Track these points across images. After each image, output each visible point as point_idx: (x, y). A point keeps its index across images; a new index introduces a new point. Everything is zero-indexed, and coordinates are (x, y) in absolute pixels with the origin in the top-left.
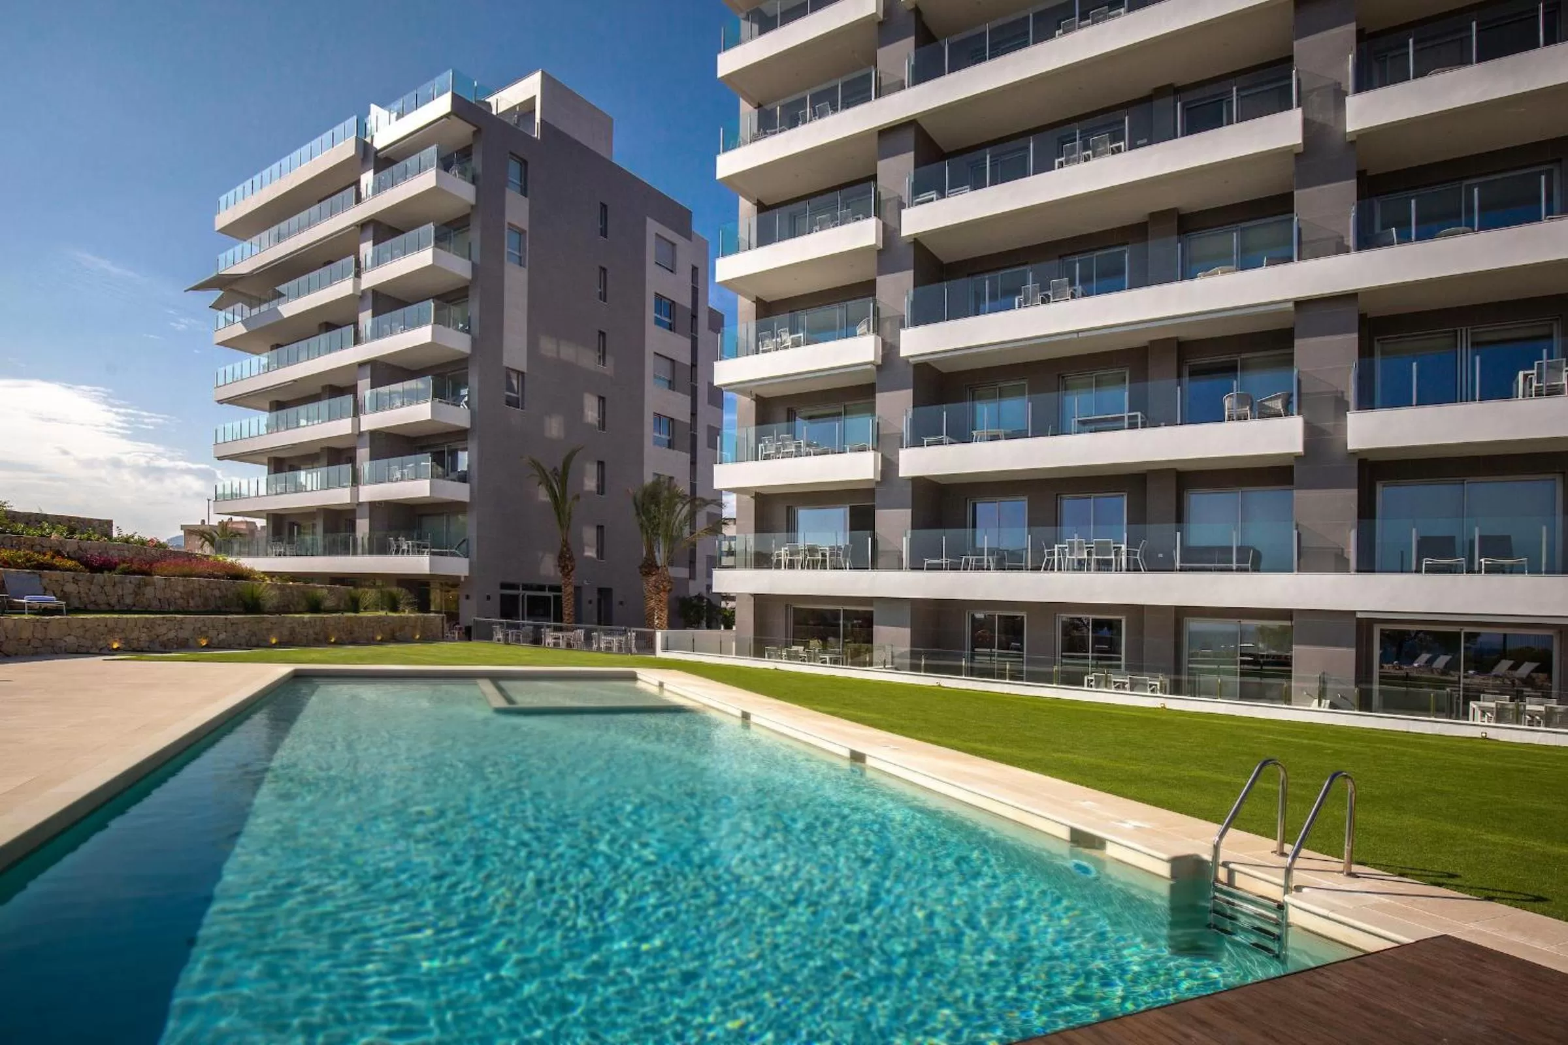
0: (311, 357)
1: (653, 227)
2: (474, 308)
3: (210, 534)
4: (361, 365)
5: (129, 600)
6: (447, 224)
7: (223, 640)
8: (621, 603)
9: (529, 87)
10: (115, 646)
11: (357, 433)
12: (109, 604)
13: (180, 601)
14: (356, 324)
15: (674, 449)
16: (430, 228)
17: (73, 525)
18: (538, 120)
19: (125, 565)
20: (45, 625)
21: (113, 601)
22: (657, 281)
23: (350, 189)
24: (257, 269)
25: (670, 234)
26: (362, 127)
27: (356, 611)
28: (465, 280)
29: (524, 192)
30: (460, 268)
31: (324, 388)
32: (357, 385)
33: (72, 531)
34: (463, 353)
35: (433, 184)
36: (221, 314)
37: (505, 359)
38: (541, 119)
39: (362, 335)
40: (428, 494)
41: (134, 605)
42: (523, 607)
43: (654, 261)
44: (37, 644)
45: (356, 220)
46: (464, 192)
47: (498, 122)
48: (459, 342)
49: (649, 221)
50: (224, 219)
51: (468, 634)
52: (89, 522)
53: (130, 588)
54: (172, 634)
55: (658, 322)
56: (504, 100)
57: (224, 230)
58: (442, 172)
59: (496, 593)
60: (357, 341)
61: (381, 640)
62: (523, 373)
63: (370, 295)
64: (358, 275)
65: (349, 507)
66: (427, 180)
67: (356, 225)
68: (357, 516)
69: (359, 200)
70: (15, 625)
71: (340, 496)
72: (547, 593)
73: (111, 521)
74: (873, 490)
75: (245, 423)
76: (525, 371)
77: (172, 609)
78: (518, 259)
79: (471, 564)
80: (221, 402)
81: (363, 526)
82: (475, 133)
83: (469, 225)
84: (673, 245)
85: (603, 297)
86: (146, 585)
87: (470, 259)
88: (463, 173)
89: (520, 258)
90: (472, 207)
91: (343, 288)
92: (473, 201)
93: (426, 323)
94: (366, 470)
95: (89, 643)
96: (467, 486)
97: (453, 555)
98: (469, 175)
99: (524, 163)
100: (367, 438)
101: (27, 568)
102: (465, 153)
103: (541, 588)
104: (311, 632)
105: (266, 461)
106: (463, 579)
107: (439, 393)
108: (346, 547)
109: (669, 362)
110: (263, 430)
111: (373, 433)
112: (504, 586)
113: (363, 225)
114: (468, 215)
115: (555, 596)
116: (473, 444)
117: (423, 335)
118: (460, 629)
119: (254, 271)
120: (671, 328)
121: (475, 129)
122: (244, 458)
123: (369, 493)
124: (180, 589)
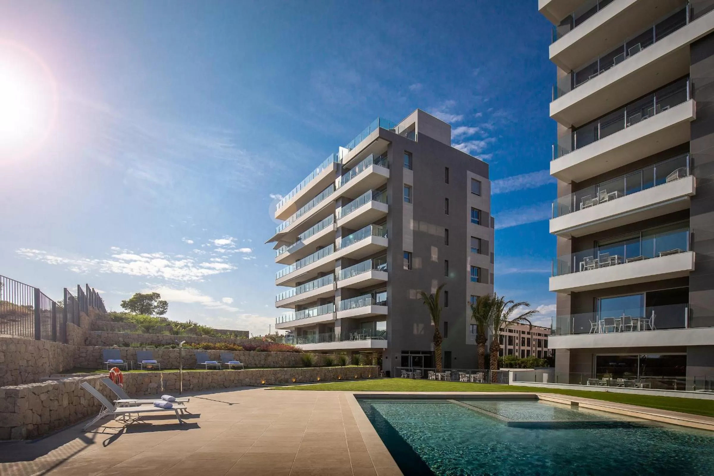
0: (315, 261)
1: (470, 175)
2: (389, 225)
3: (274, 338)
4: (337, 260)
5: (262, 363)
6: (377, 189)
7: (301, 379)
8: (455, 358)
9: (413, 118)
10: (263, 382)
11: (335, 289)
12: (255, 364)
13: (281, 363)
14: (335, 243)
15: (480, 282)
16: (370, 192)
17: (237, 333)
18: (416, 133)
19: (259, 348)
20: (239, 374)
21: (257, 363)
22: (472, 201)
23: (331, 186)
24: (291, 230)
25: (478, 178)
26: (336, 157)
27: (344, 365)
28: (385, 213)
29: (411, 168)
30: (383, 208)
31: (318, 274)
32: (335, 270)
33: (236, 336)
34: (384, 247)
35: (371, 171)
36: (278, 251)
37: (403, 248)
38: (418, 133)
39: (337, 247)
40: (370, 312)
41: (264, 365)
42: (410, 361)
43: (471, 192)
44: (236, 382)
45: (333, 199)
46: (384, 172)
47: (399, 137)
48: (383, 242)
49: (468, 172)
50: (278, 213)
51: (388, 375)
52: (241, 332)
53: (263, 357)
54: (283, 377)
55: (473, 221)
56: (401, 127)
57: (278, 218)
58: (375, 165)
59: (399, 355)
60: (335, 250)
61: (357, 378)
62: (411, 253)
63: (340, 230)
64: (335, 222)
65: (332, 322)
66: (369, 170)
67: (334, 200)
68: (336, 325)
69: (335, 190)
70: (228, 373)
71: (328, 317)
72: (421, 355)
73: (249, 331)
74: (688, 277)
75: (288, 292)
76: (412, 252)
77: (278, 366)
78: (408, 200)
79: (388, 343)
80: (277, 285)
81: (338, 330)
82: (389, 145)
83: (386, 188)
84: (480, 182)
85: (447, 212)
86: (269, 355)
87: (387, 204)
88: (384, 165)
89: (409, 199)
90: (388, 179)
91: (330, 228)
92: (388, 177)
93: (369, 235)
94: (340, 305)
95: (254, 382)
96: (386, 307)
97: (380, 339)
98: (387, 164)
99: (410, 155)
100: (340, 291)
101: (226, 350)
102: (384, 155)
103: (418, 352)
104: (332, 374)
105: (294, 307)
106: (384, 350)
107: (375, 267)
108: (331, 339)
109: (477, 241)
110: (295, 294)
111: (342, 289)
112: (403, 352)
113: (337, 200)
114: (386, 184)
115: (424, 356)
116: (389, 288)
117: (368, 241)
118: (383, 372)
119: (290, 230)
120: (478, 223)
121: (388, 143)
122: (287, 306)
123: (342, 314)
124: (281, 357)
